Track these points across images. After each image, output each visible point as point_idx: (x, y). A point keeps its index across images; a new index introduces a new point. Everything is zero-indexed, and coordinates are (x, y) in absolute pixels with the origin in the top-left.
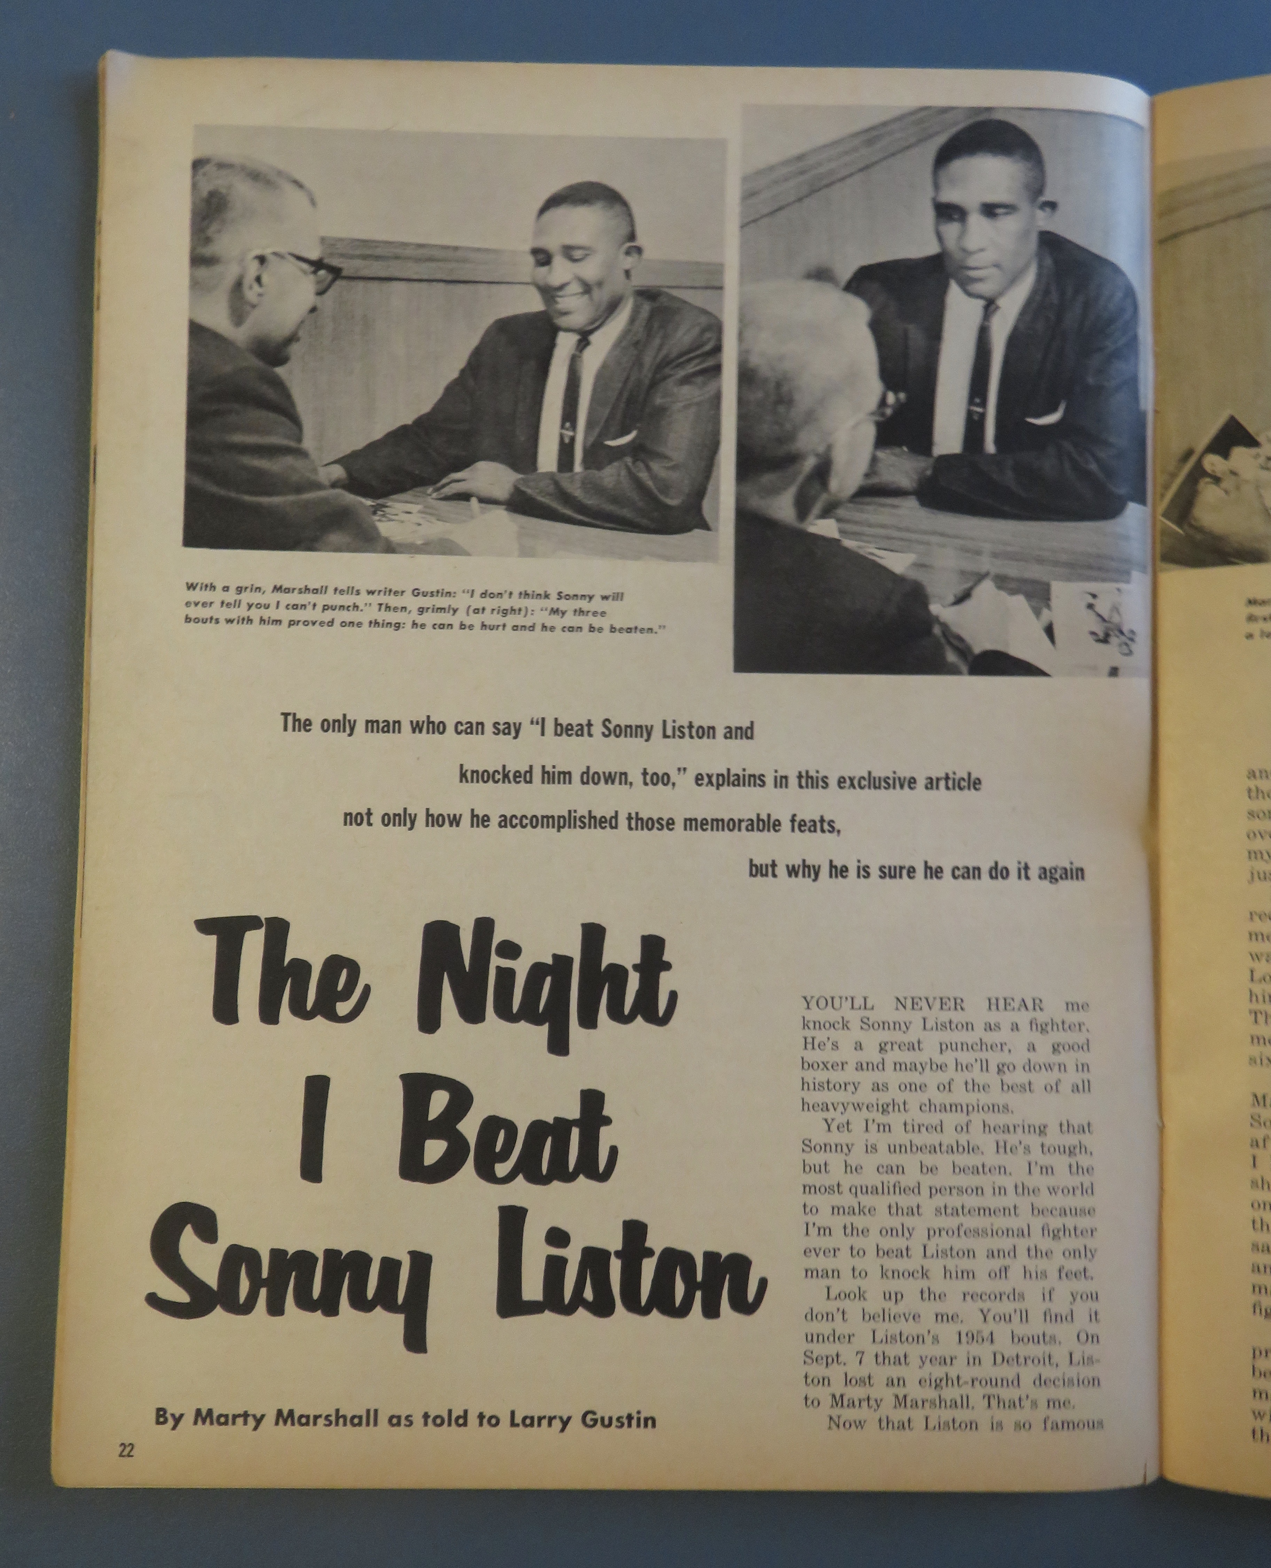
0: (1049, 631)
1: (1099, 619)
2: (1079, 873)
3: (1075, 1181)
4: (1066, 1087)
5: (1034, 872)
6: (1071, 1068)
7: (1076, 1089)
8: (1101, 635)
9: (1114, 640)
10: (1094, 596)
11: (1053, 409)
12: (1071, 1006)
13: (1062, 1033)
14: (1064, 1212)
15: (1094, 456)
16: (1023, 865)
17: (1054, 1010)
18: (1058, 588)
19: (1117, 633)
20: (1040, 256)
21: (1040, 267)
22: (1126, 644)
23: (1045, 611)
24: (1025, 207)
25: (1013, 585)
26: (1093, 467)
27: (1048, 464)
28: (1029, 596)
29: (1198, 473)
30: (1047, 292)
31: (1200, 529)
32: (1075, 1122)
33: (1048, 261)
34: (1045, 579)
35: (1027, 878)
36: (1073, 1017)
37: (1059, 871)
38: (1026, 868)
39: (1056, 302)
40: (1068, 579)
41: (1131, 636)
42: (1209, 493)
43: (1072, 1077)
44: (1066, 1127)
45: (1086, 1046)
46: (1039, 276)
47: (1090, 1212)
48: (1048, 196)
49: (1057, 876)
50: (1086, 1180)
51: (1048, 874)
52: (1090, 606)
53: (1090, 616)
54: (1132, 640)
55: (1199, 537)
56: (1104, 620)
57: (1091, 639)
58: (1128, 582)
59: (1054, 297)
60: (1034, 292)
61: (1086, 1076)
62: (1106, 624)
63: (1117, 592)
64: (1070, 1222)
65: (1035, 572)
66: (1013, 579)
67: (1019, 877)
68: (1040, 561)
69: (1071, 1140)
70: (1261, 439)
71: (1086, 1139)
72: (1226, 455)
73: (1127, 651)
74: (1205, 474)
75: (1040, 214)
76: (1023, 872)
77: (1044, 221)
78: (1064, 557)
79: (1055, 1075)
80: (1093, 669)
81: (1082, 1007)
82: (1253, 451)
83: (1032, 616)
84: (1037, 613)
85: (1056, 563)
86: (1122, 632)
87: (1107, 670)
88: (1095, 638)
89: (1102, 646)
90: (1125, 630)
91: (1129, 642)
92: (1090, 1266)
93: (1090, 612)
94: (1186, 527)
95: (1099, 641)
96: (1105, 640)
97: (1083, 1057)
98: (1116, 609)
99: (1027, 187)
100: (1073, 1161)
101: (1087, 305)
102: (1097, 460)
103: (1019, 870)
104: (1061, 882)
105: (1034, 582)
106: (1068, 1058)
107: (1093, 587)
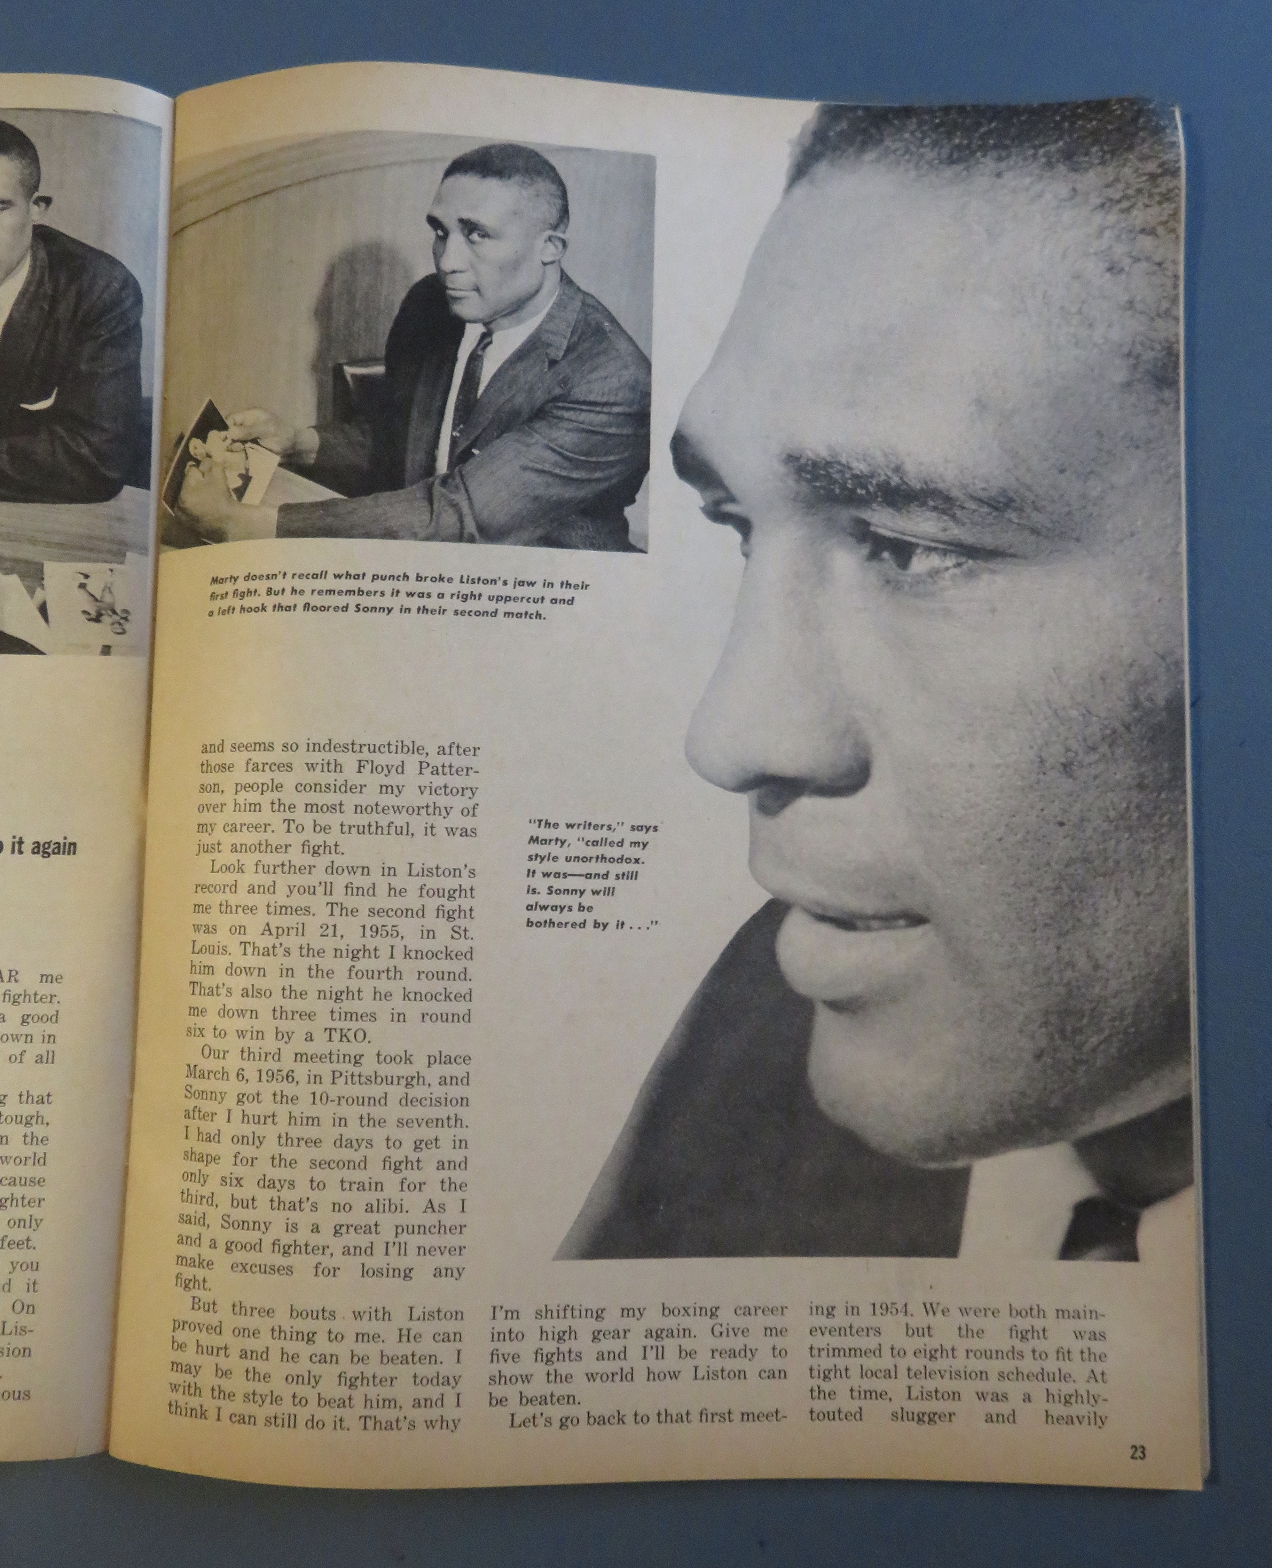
0: (43, 610)
1: (92, 599)
2: (71, 848)
3: (28, 1151)
4: (29, 1058)
5: (27, 847)
6: (37, 1039)
7: (40, 1060)
8: (93, 614)
9: (106, 619)
10: (86, 576)
11: (48, 396)
12: (46, 978)
13: (33, 1004)
14: (13, 1182)
15: (85, 439)
16: (17, 840)
17: (29, 982)
18: (50, 568)
19: (110, 612)
20: (33, 247)
21: (34, 259)
22: (120, 624)
23: (39, 590)
24: (20, 201)
25: (7, 564)
26: (85, 451)
27: (41, 447)
28: (22, 577)
29: (187, 457)
30: (41, 283)
31: (183, 510)
32: (35, 1093)
33: (42, 254)
34: (37, 560)
35: (21, 852)
36: (45, 989)
37: (52, 847)
38: (21, 842)
39: (49, 292)
40: (60, 560)
41: (124, 615)
42: (193, 476)
43: (37, 1048)
44: (26, 1097)
45: (55, 1018)
46: (33, 268)
47: (40, 1182)
48: (42, 192)
49: (50, 851)
50: (40, 1150)
51: (42, 849)
52: (82, 586)
53: (82, 595)
54: (126, 619)
55: (184, 518)
56: (97, 600)
57: (83, 617)
58: (122, 563)
59: (48, 288)
60: (28, 283)
61: (51, 1047)
62: (98, 604)
63: (110, 573)
64: (18, 1191)
65: (27, 552)
66: (6, 559)
67: (13, 852)
68: (33, 541)
69: (28, 1110)
70: (229, 422)
71: (43, 1109)
72: (204, 439)
73: (120, 631)
74: (191, 458)
75: (35, 209)
76: (17, 846)
77: (38, 215)
78: (56, 539)
79: (21, 1045)
80: (85, 648)
81: (58, 979)
82: (223, 434)
83: (27, 596)
84: (32, 592)
85: (48, 544)
86: (114, 612)
87: (99, 649)
88: (88, 617)
89: (93, 624)
90: (118, 611)
91: (122, 621)
92: (34, 1236)
93: (82, 591)
94: (176, 509)
95: (90, 620)
96: (97, 619)
97: (50, 1028)
98: (108, 589)
99: (22, 183)
100: (28, 1131)
101: (80, 296)
102: (89, 444)
103: (14, 843)
104: (52, 856)
105: (27, 562)
106: (35, 1029)
107: (85, 567)
